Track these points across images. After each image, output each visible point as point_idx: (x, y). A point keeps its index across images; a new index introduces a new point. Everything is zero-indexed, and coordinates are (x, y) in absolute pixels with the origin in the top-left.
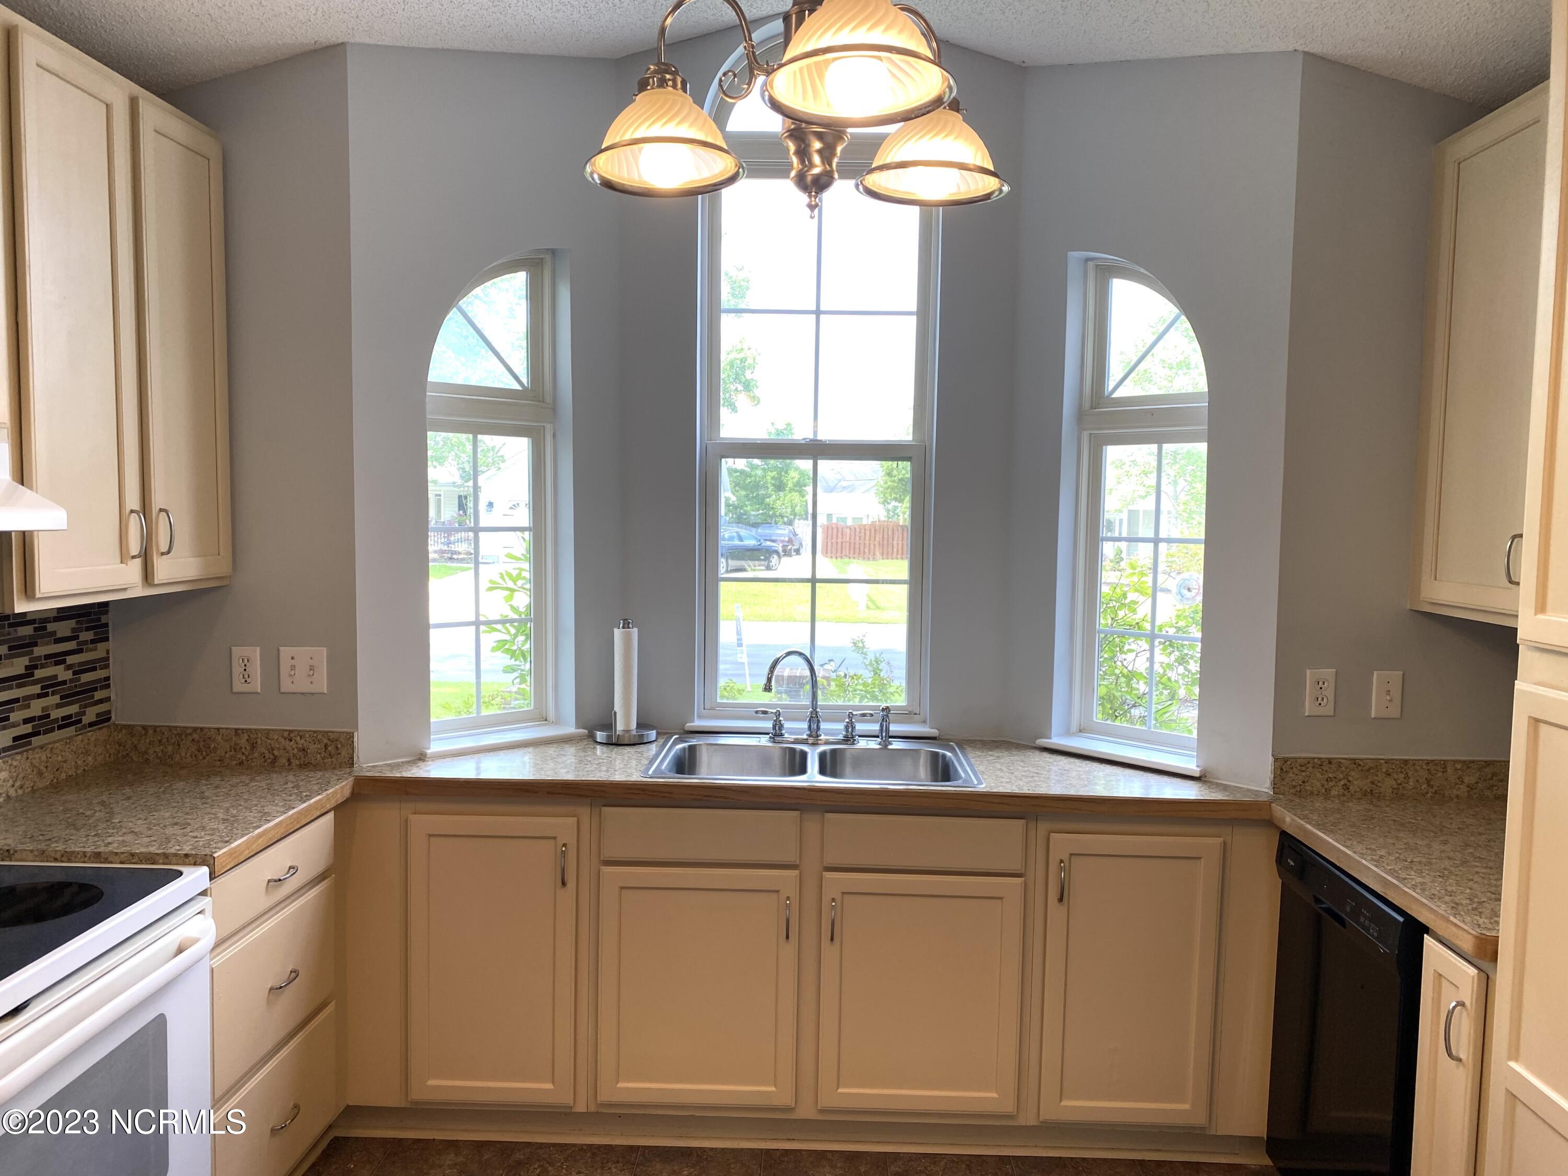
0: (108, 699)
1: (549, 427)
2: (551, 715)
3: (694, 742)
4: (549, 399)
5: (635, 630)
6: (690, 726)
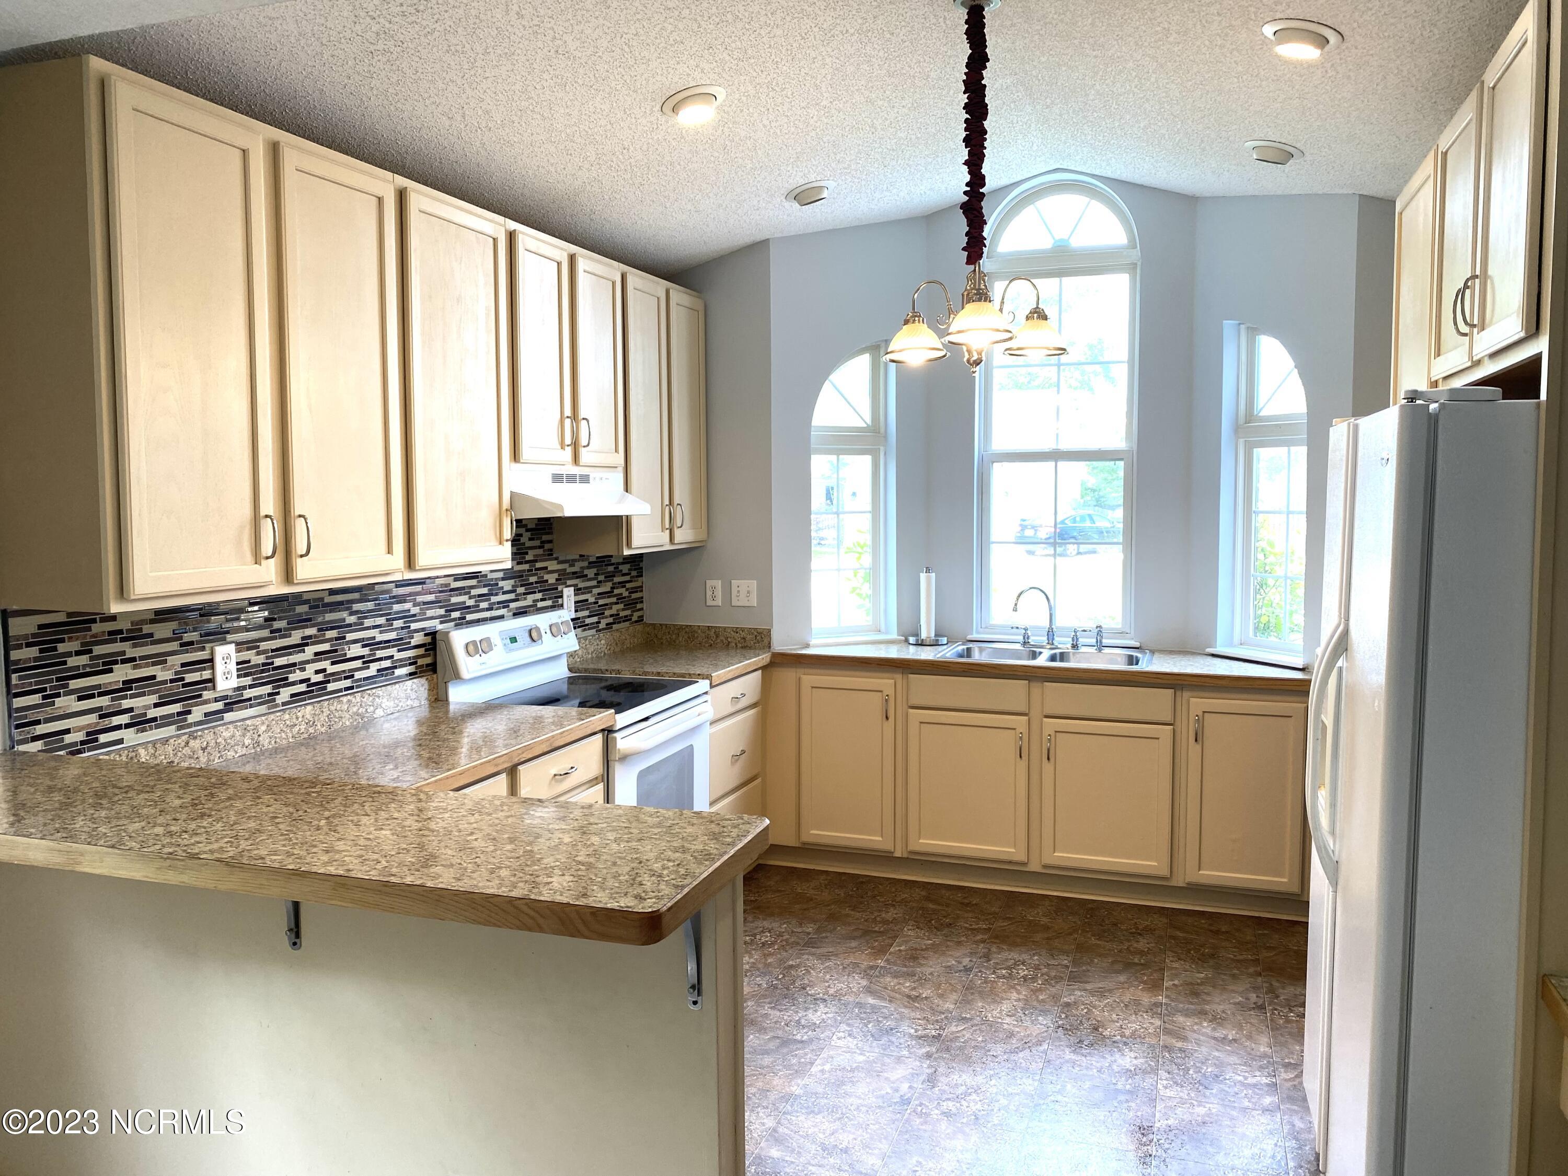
0: (642, 609)
1: (882, 448)
2: (883, 628)
3: (971, 645)
4: (882, 430)
5: (934, 574)
6: (970, 637)
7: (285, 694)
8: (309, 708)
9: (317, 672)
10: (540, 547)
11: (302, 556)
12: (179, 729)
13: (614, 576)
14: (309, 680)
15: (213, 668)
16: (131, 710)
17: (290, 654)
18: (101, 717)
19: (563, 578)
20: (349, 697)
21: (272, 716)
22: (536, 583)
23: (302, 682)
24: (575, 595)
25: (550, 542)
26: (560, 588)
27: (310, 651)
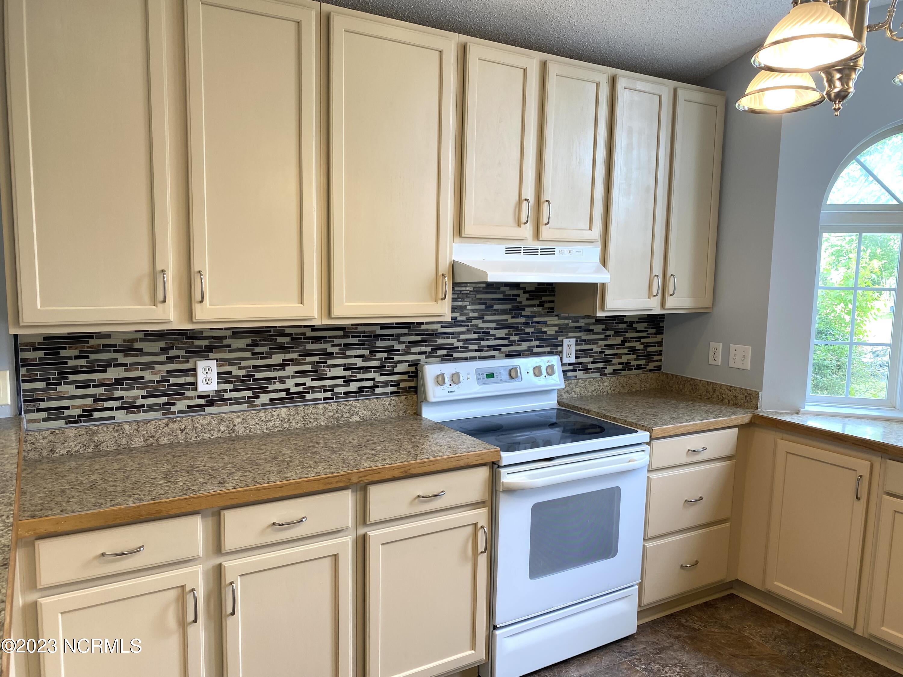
0: (661, 360)
2: (898, 405)
7: (264, 398)
8: (284, 410)
9: (297, 385)
10: (538, 306)
12: (164, 414)
13: (627, 332)
14: (289, 390)
15: (195, 375)
16: (122, 398)
17: (271, 371)
18: (95, 401)
19: (563, 331)
20: (325, 405)
21: (248, 413)
22: (532, 333)
23: (281, 391)
24: (577, 345)
25: (553, 302)
26: (560, 338)
27: (290, 370)
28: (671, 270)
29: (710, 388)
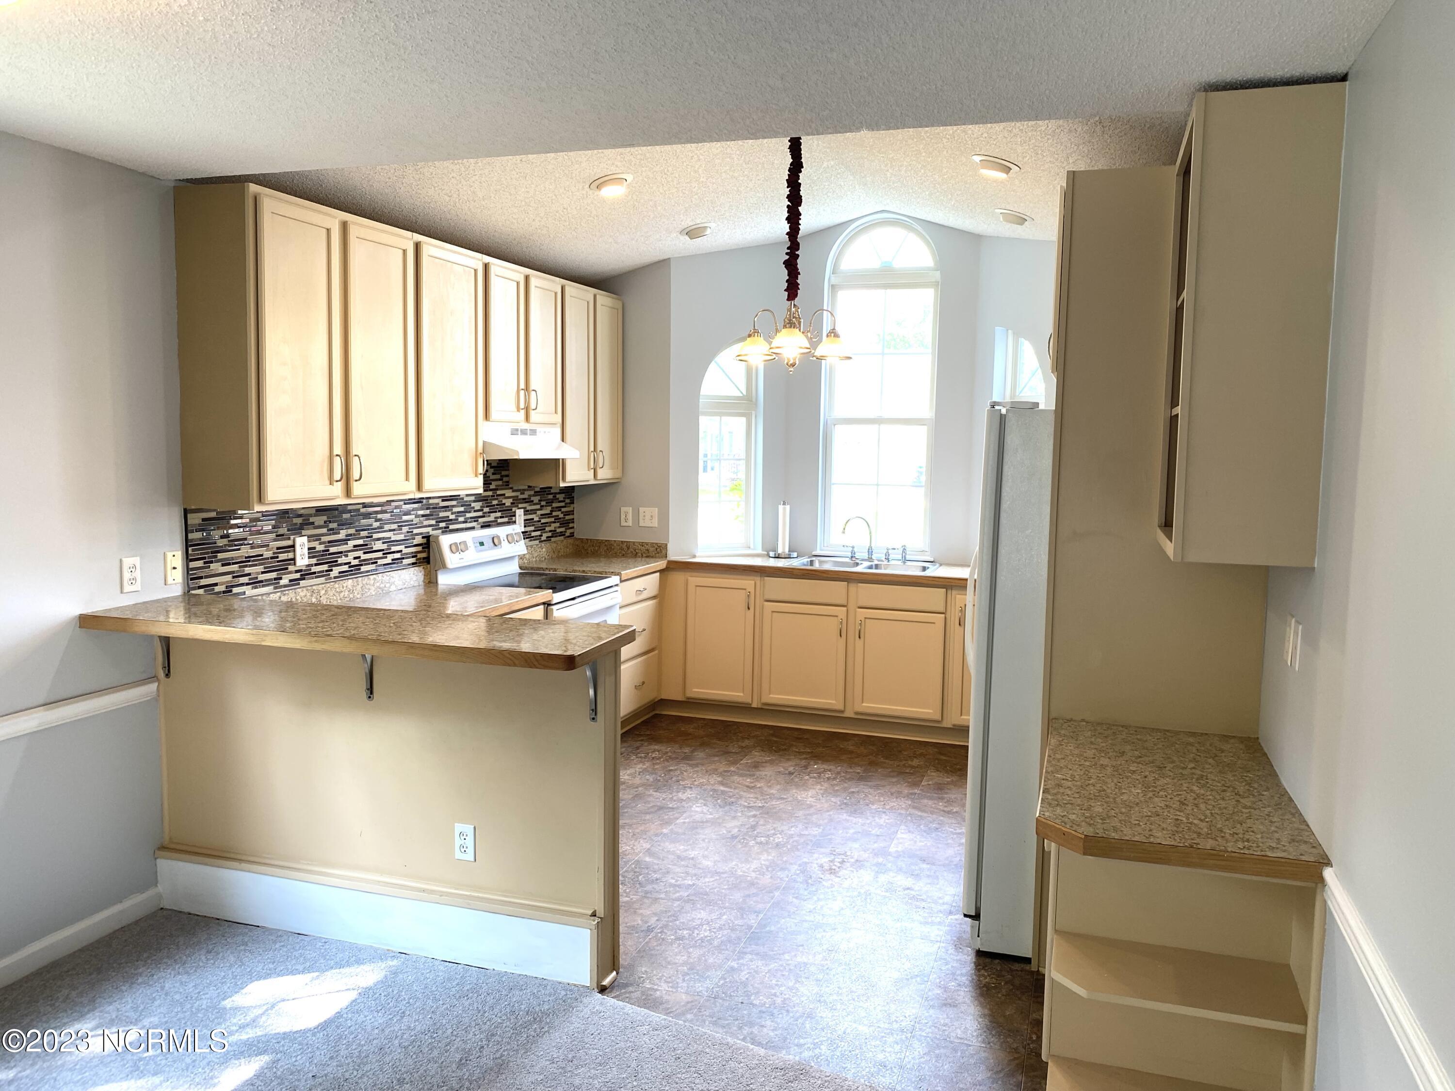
0: (573, 528)
1: (753, 412)
2: (752, 547)
3: (814, 559)
4: (754, 400)
5: (788, 507)
6: (814, 553)
7: (336, 571)
8: (350, 581)
9: (355, 558)
10: (500, 480)
11: (356, 481)
12: (275, 588)
13: (553, 502)
14: (350, 563)
15: (294, 551)
16: (249, 574)
17: (339, 545)
18: (234, 577)
19: (516, 502)
20: (374, 576)
21: (328, 585)
22: (497, 505)
23: (346, 564)
24: (525, 515)
25: (507, 476)
26: (514, 509)
27: (351, 543)
28: (599, 448)
29: (624, 546)
